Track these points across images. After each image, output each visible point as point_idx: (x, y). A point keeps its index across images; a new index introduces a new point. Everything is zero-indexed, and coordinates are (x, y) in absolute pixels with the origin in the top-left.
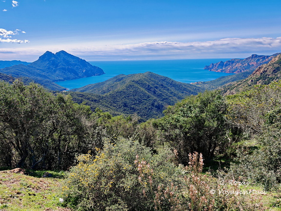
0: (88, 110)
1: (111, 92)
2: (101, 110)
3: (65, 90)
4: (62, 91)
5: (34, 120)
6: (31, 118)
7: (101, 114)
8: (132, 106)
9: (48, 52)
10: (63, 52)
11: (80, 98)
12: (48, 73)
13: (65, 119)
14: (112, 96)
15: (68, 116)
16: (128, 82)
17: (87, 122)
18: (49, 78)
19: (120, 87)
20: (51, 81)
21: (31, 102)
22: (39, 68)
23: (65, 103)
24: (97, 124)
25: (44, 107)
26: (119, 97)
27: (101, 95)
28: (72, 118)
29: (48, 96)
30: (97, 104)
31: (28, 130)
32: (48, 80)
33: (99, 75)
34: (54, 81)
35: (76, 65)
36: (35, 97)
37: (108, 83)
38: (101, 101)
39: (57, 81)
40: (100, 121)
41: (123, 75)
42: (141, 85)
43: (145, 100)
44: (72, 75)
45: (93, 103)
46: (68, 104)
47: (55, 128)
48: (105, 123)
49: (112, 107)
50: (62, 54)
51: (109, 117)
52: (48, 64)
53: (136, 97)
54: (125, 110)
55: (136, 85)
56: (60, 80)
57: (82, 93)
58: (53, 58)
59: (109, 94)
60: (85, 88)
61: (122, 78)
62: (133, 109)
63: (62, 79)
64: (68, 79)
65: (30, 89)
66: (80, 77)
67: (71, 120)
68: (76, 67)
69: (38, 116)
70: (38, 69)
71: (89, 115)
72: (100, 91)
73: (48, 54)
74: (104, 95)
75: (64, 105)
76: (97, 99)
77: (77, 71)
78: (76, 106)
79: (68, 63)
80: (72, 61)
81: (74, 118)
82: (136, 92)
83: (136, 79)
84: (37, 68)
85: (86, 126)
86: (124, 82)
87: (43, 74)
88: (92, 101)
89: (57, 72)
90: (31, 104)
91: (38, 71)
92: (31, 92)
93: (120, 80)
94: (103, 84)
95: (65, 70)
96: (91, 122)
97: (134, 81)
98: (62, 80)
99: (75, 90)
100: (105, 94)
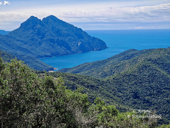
0: (85, 101)
1: (115, 75)
2: (103, 102)
3: (53, 69)
4: (47, 71)
5: (13, 111)
6: (10, 108)
7: (103, 108)
8: (147, 98)
9: (32, 17)
10: (52, 17)
11: (72, 82)
12: (31, 45)
13: (53, 112)
14: (116, 81)
15: (57, 108)
16: (141, 61)
17: (83, 117)
18: (32, 53)
19: (129, 68)
20: (34, 56)
21: (12, 86)
22: (20, 39)
23: (54, 88)
24: (97, 121)
25: (27, 93)
26: (127, 83)
27: (100, 79)
28: (63, 110)
29: (33, 78)
30: (94, 92)
31: (4, 124)
32: (30, 55)
33: (99, 50)
34: (39, 57)
35: (68, 35)
36: (16, 79)
37: (111, 62)
38: (100, 87)
39: (42, 57)
40: (100, 117)
41: (134, 50)
42: (161, 66)
43: (166, 89)
44: (62, 50)
45: (88, 90)
46: (58, 90)
47: (38, 124)
48: (108, 121)
49: (115, 97)
50: (51, 20)
51: (114, 113)
52: (32, 33)
53: (153, 84)
54: (135, 103)
55: (154, 66)
56: (46, 56)
57: (74, 76)
58: (39, 26)
59: (112, 77)
60: (79, 68)
61: (133, 55)
62: (148, 102)
63: (49, 54)
64: (57, 55)
65: (11, 67)
66: (73, 53)
67: (62, 113)
68: (68, 38)
69: (18, 106)
70: (18, 41)
71: (86, 107)
72: (100, 74)
73: (33, 20)
74: (105, 80)
75: (54, 92)
76: (95, 84)
77: (69, 43)
78: (69, 93)
79: (58, 32)
80: (64, 31)
81: (66, 111)
82: (153, 77)
83: (154, 57)
84: (18, 38)
85: (82, 123)
86: (135, 61)
87: (25, 46)
88: (88, 87)
89: (43, 45)
90: (11, 88)
91: (18, 43)
92: (12, 72)
93: (129, 58)
94: (104, 62)
95: (54, 43)
96: (89, 118)
97: (150, 60)
98: (48, 56)
99: (66, 70)
100: (107, 78)
